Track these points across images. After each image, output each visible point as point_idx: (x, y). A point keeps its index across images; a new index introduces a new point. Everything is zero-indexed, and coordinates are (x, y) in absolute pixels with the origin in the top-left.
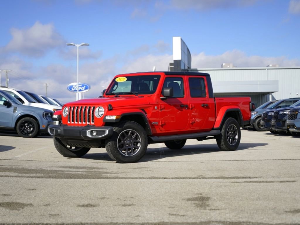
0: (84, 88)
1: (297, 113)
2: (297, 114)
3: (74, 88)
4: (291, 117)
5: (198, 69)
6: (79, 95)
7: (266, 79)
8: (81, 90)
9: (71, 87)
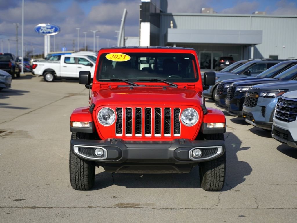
0: (53, 30)
1: (257, 96)
2: (257, 98)
3: (42, 30)
4: (251, 101)
5: (173, 14)
6: (47, 38)
7: (249, 29)
8: (49, 33)
9: (39, 29)
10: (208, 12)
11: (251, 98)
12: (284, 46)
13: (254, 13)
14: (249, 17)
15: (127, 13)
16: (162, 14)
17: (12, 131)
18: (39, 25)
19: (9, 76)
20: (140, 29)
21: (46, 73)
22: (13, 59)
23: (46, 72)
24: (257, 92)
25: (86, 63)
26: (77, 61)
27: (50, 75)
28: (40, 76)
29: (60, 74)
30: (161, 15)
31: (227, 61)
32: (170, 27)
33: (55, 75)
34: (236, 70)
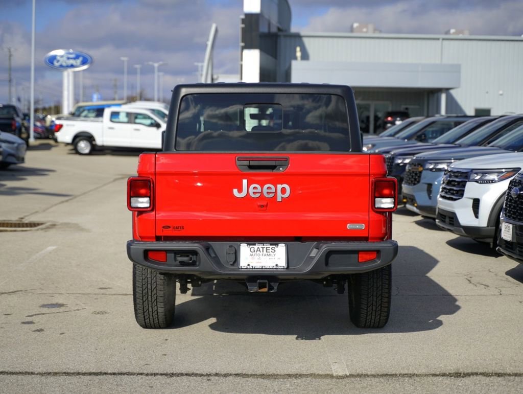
0: (79, 61)
1: (421, 169)
2: (421, 172)
3: (58, 61)
4: (412, 176)
5: (302, 33)
6: (68, 75)
7: (438, 62)
8: (72, 66)
9: (52, 59)
10: (365, 30)
11: (413, 172)
12: (501, 92)
13: (447, 33)
14: (438, 39)
15: (216, 31)
16: (280, 33)
17: (54, 223)
18: (53, 53)
19: (22, 144)
20: (242, 60)
21: (78, 139)
22: (18, 116)
23: (78, 137)
24: (421, 163)
25: (148, 122)
26: (132, 118)
27: (85, 142)
28: (68, 144)
29: (103, 141)
30: (280, 36)
31: (398, 119)
32: (295, 58)
33: (94, 143)
34: (404, 134)
